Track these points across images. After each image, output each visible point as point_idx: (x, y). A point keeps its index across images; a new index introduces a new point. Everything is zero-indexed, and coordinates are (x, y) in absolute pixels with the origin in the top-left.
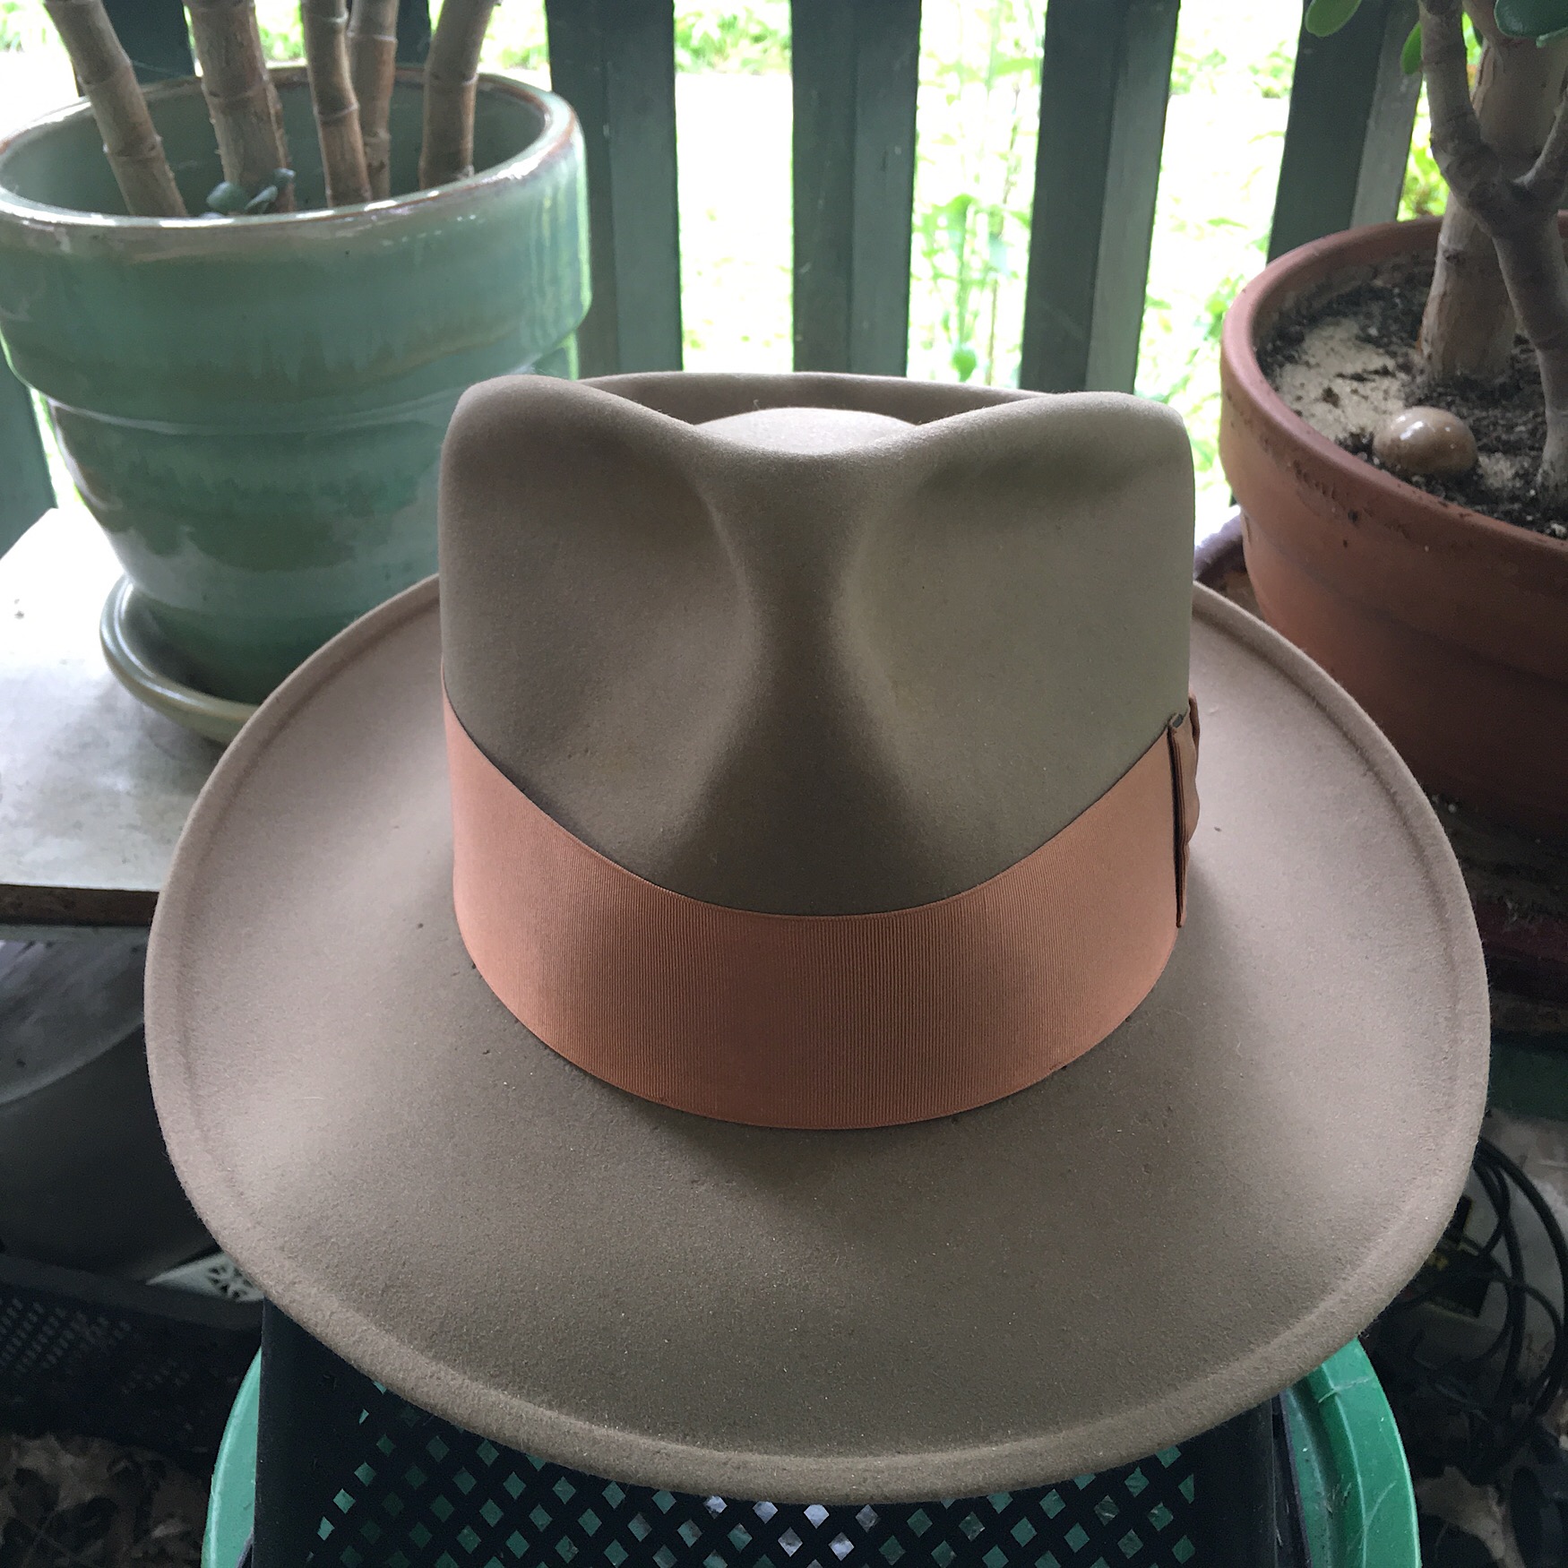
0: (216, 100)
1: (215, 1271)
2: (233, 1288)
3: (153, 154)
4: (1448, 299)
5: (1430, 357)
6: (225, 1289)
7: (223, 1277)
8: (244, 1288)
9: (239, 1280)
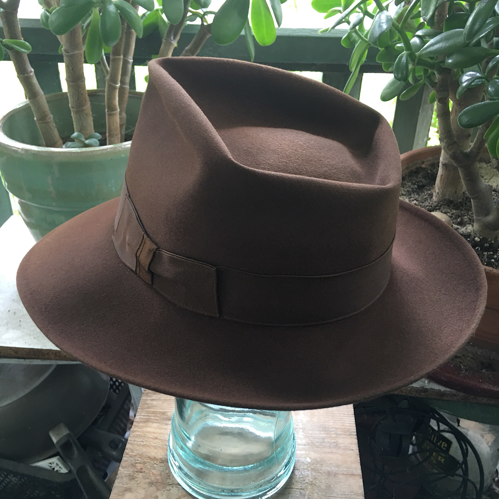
1: (50, 463)
5: (438, 193)
6: (54, 469)
7: (53, 466)
8: (60, 469)
9: (58, 467)
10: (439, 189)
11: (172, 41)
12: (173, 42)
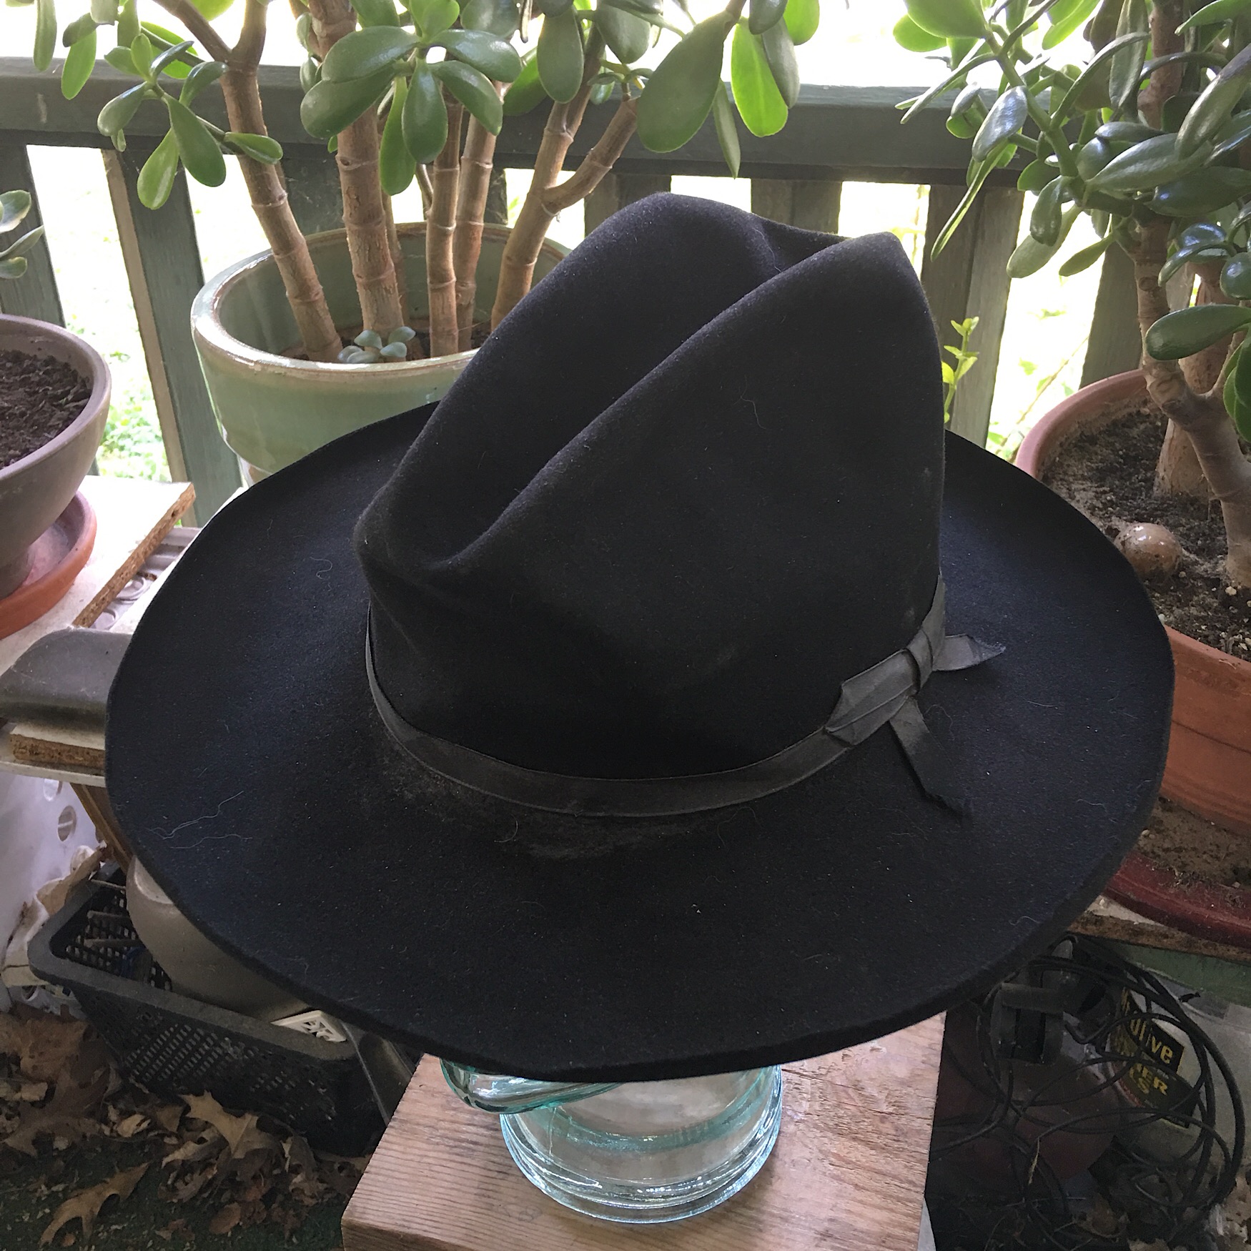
0: (361, 280)
1: (308, 1023)
2: (319, 1034)
3: (317, 298)
4: (1174, 443)
5: (1163, 479)
6: (315, 1034)
7: (313, 1028)
8: (328, 1034)
9: (324, 1029)
10: (1165, 471)
11: (564, 131)
12: (566, 134)
